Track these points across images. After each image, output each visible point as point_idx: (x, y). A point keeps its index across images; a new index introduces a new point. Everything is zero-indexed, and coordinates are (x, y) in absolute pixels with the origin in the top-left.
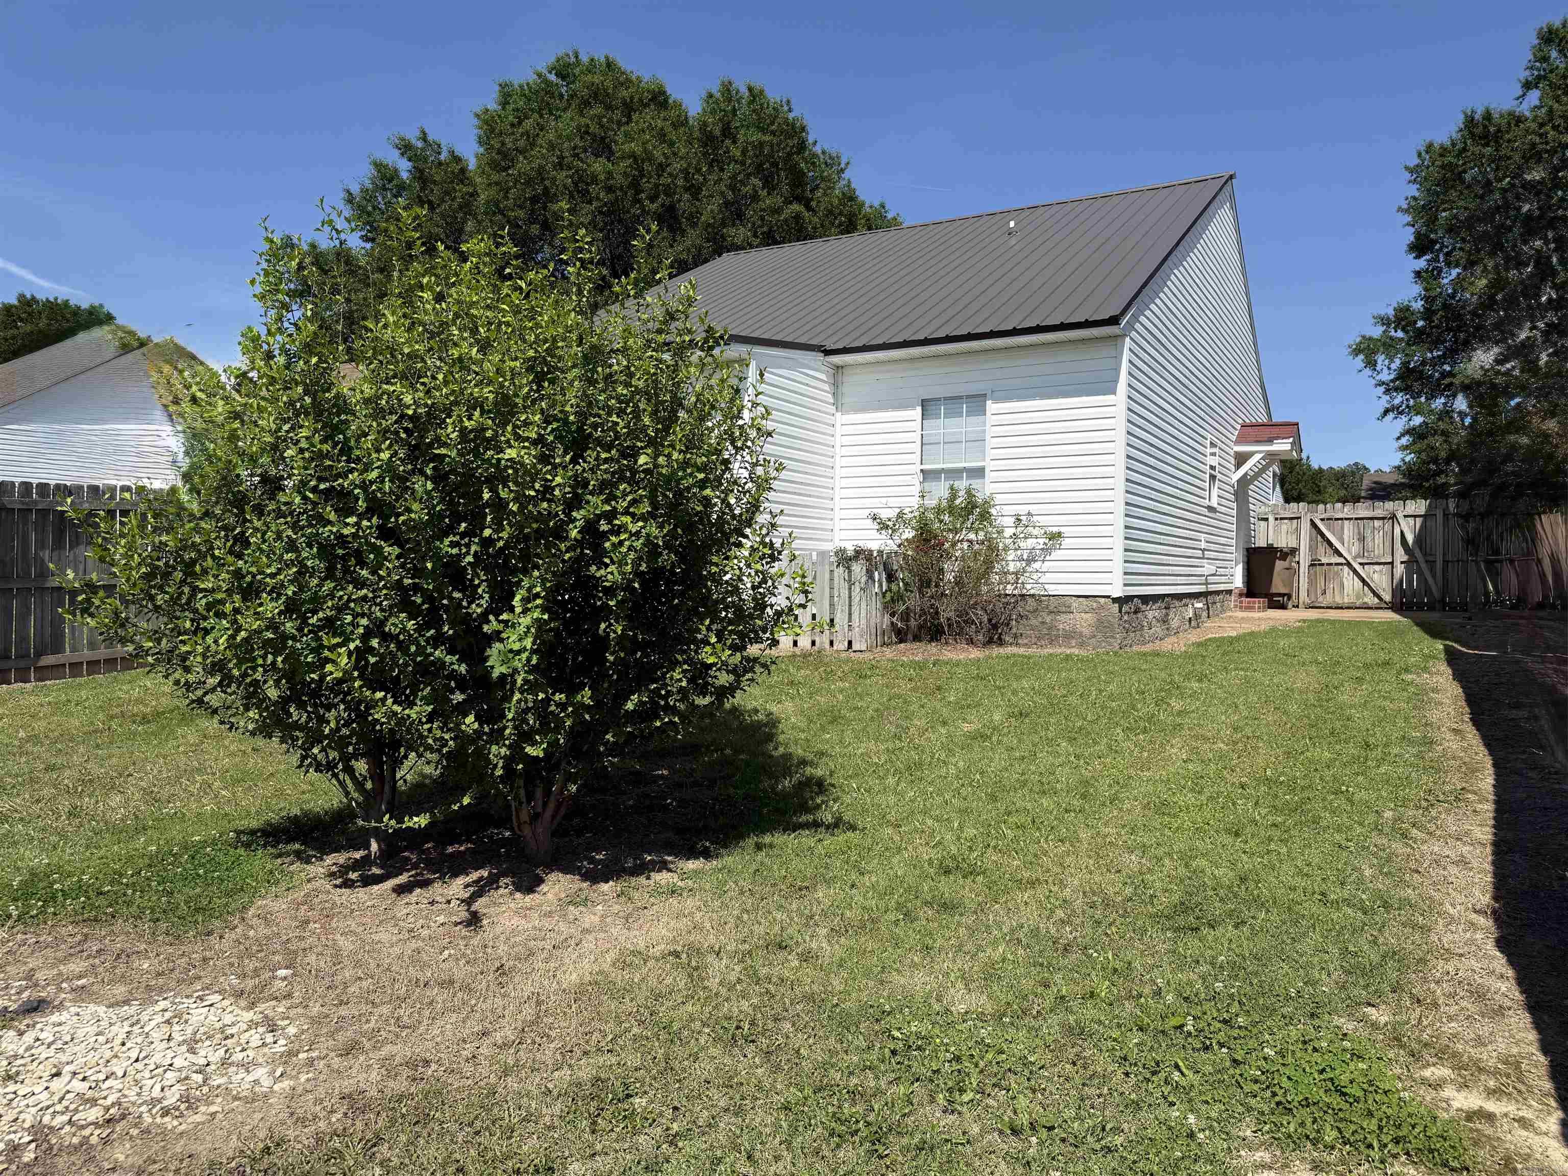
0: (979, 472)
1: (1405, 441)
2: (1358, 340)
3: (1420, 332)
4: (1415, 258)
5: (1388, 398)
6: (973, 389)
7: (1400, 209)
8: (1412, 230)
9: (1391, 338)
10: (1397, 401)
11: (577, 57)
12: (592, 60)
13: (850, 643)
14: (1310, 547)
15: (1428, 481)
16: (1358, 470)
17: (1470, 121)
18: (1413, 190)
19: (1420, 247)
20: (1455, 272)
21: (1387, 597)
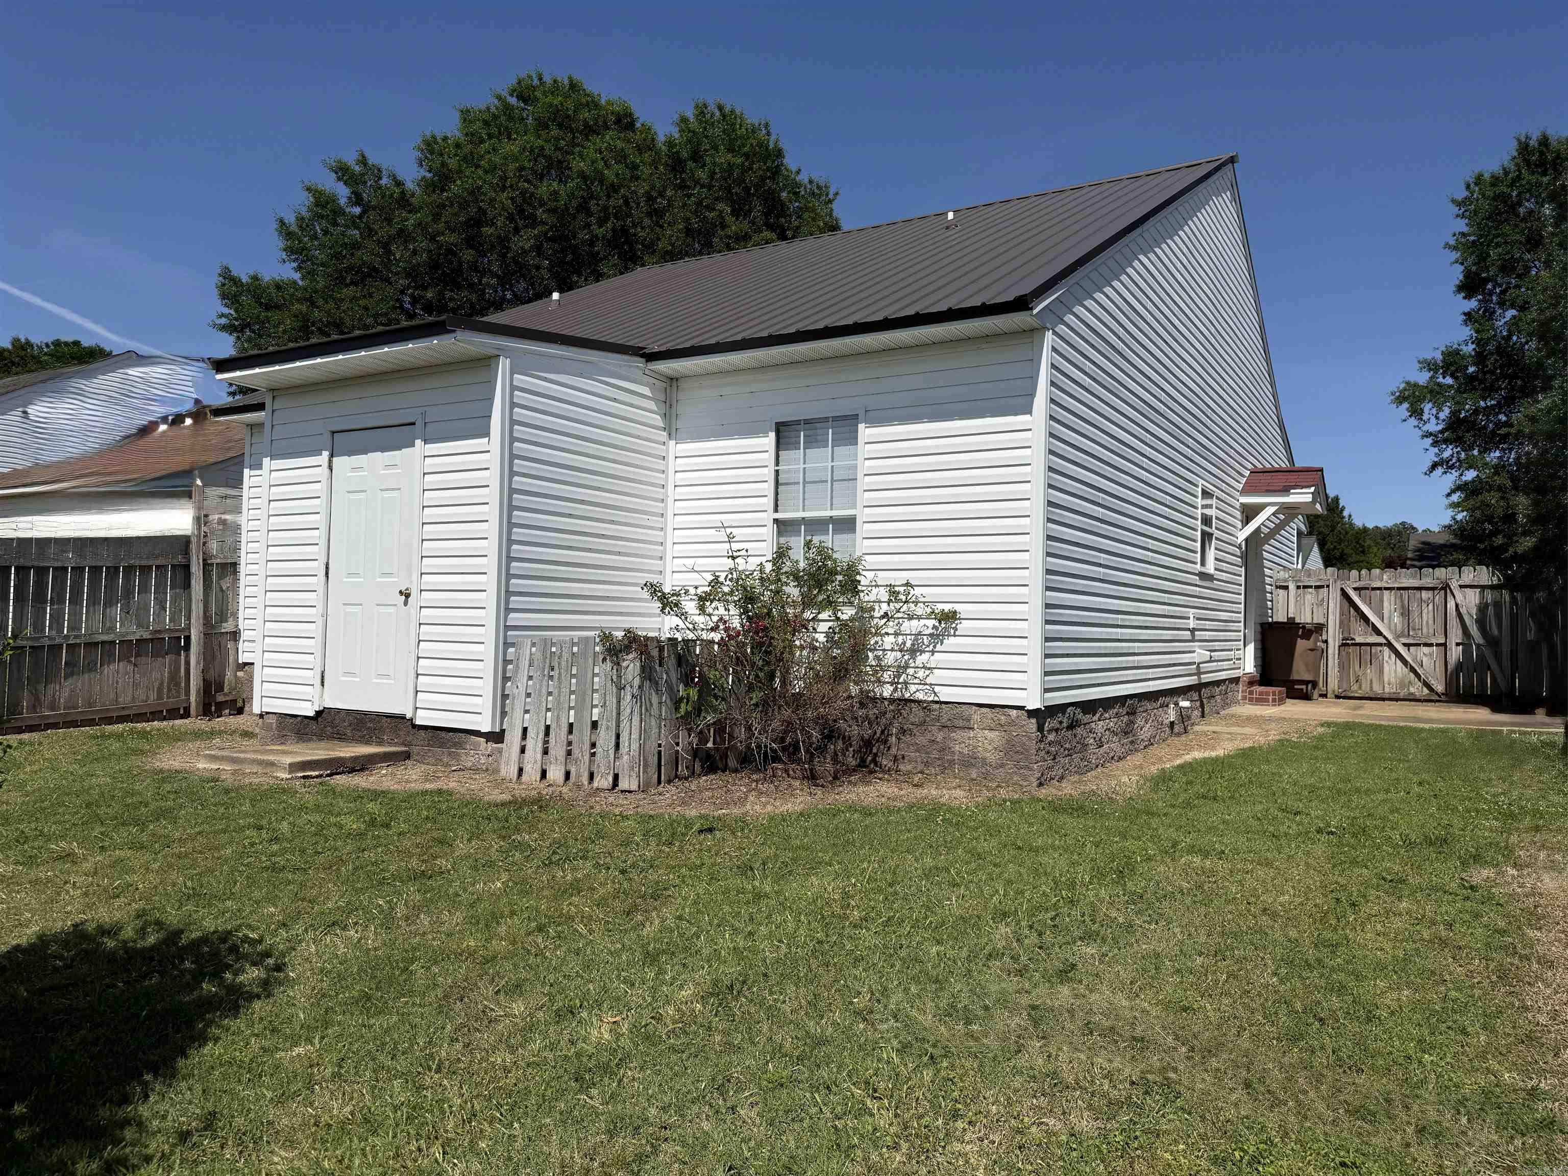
0: (847, 525)
1: (1455, 497)
2: (1402, 386)
3: (1472, 378)
4: (1465, 298)
5: (1436, 450)
6: (843, 407)
7: (1447, 246)
8: (1462, 268)
9: (1439, 385)
10: (1447, 454)
11: (540, 79)
12: (555, 81)
13: (616, 777)
14: (1341, 622)
15: (1482, 542)
16: (1405, 530)
17: (1524, 148)
18: (1461, 226)
19: (1469, 287)
20: (1511, 313)
21: (1440, 688)
